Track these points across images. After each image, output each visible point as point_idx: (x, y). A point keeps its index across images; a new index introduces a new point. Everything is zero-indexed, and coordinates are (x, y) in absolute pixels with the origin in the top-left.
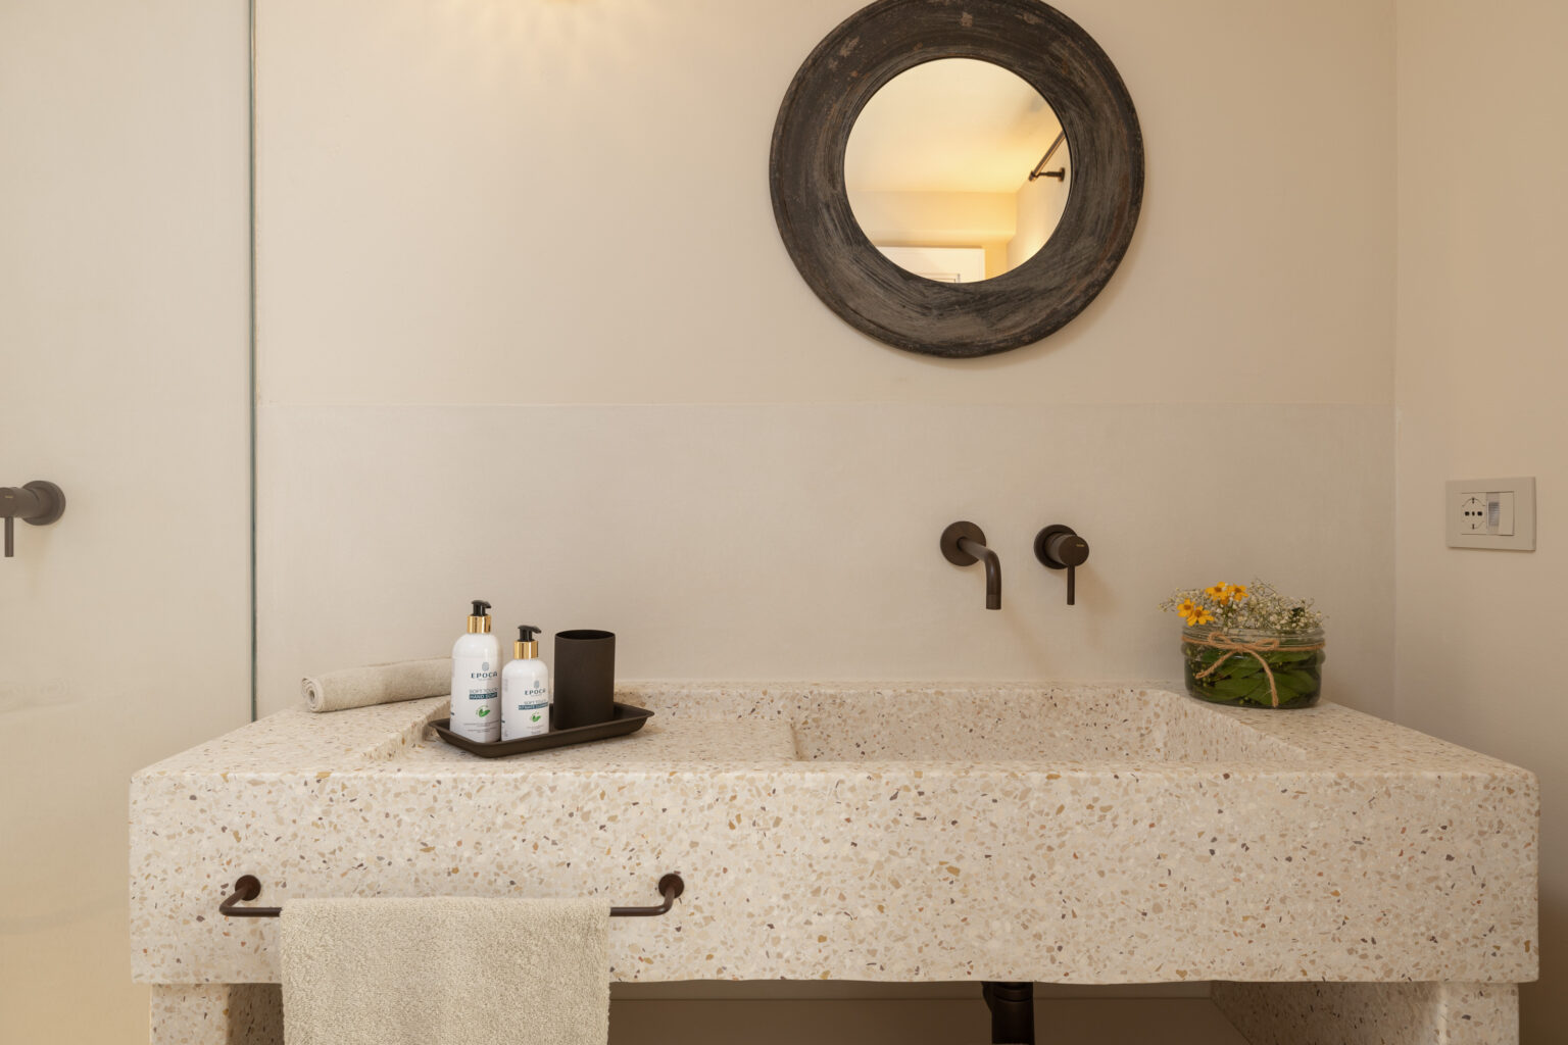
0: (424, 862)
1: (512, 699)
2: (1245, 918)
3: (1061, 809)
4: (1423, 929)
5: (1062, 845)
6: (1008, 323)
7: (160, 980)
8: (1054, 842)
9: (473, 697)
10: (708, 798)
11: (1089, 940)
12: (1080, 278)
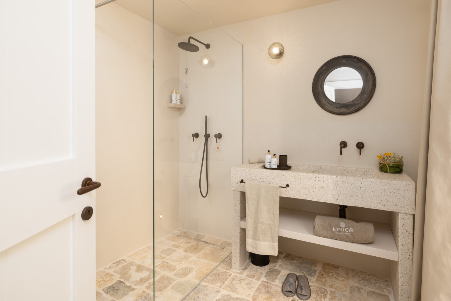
0: (260, 180)
1: (273, 163)
2: (365, 199)
3: (338, 181)
4: (394, 204)
5: (338, 186)
6: (351, 109)
7: (234, 190)
8: (337, 185)
9: (268, 163)
10: (292, 175)
11: (342, 199)
12: (364, 101)
